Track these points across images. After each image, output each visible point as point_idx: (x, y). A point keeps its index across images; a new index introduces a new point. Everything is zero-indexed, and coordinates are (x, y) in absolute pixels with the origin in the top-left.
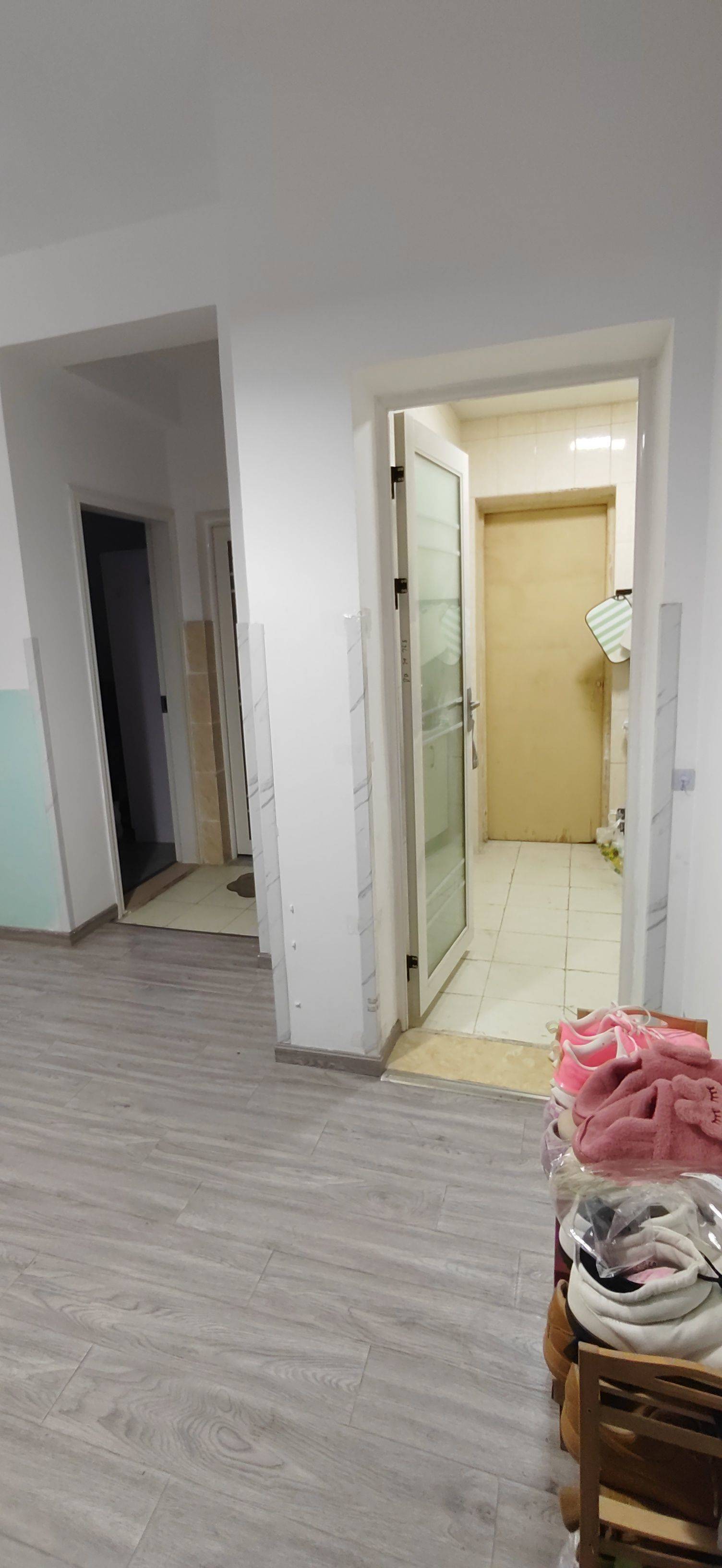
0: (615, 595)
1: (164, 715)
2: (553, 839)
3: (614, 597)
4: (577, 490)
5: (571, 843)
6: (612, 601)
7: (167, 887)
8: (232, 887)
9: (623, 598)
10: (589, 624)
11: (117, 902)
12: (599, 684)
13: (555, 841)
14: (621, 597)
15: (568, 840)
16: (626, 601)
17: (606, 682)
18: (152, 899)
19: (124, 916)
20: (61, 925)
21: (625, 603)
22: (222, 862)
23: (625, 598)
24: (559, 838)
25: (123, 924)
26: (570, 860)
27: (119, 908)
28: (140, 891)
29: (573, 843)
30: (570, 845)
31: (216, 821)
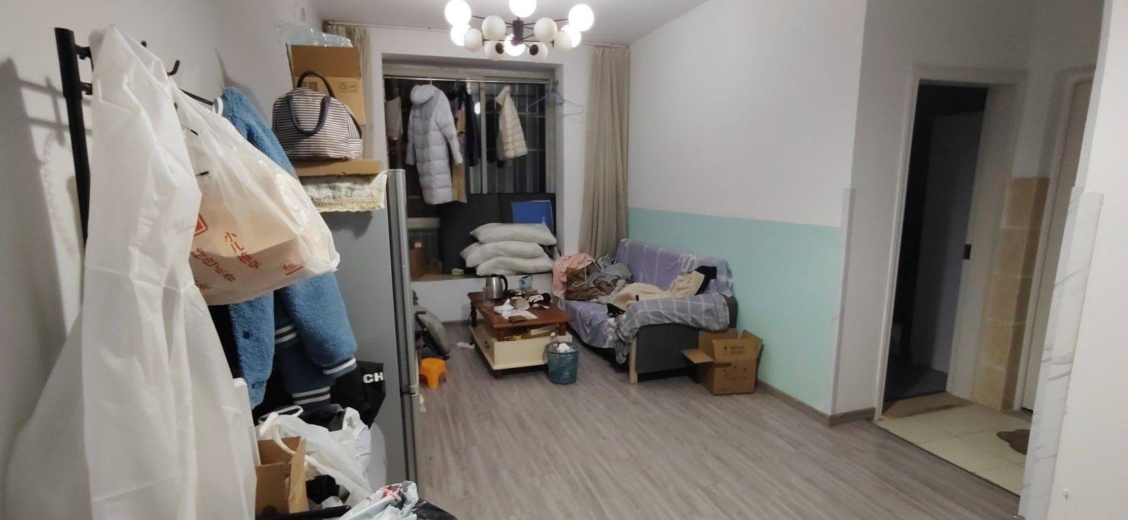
1: (966, 261)
7: (930, 410)
8: (1003, 436)
11: (875, 406)
18: (911, 414)
19: (880, 420)
20: (825, 407)
22: (999, 408)
25: (877, 426)
27: (876, 412)
28: (899, 404)
31: (1002, 369)
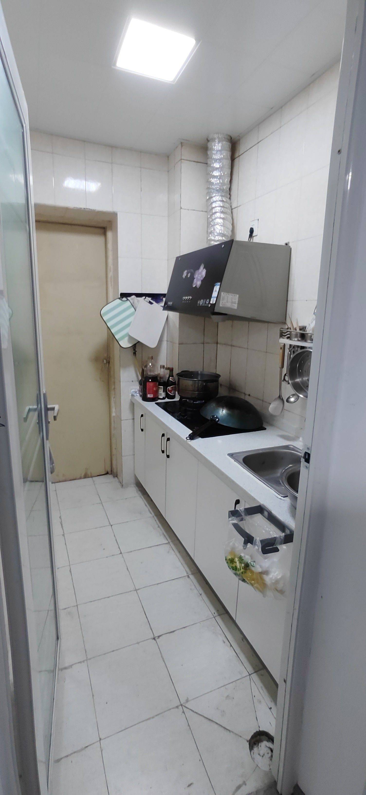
0: (120, 297)
2: (79, 477)
3: (119, 298)
4: (88, 210)
5: (92, 477)
6: (118, 301)
9: (126, 299)
10: (104, 318)
12: (105, 361)
13: (80, 478)
14: (124, 299)
15: (90, 475)
16: (128, 301)
17: (111, 361)
21: (128, 304)
23: (128, 300)
24: (82, 476)
26: (98, 495)
29: (93, 477)
30: (91, 478)
